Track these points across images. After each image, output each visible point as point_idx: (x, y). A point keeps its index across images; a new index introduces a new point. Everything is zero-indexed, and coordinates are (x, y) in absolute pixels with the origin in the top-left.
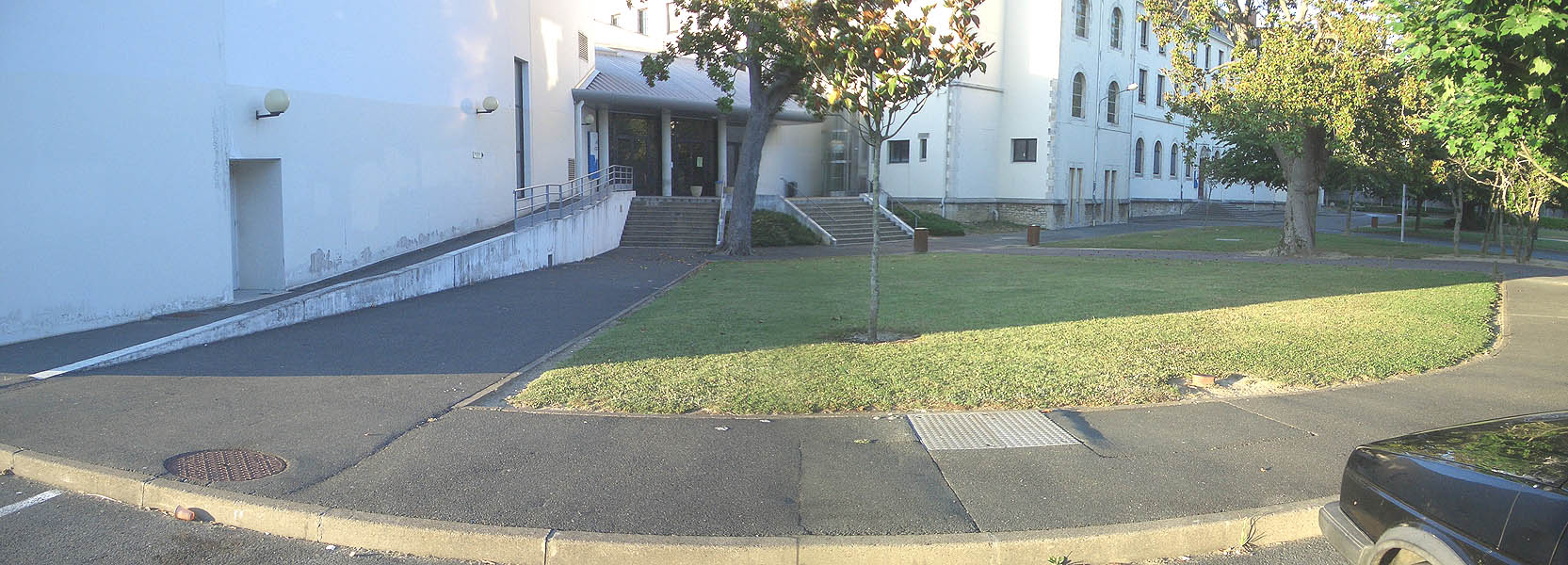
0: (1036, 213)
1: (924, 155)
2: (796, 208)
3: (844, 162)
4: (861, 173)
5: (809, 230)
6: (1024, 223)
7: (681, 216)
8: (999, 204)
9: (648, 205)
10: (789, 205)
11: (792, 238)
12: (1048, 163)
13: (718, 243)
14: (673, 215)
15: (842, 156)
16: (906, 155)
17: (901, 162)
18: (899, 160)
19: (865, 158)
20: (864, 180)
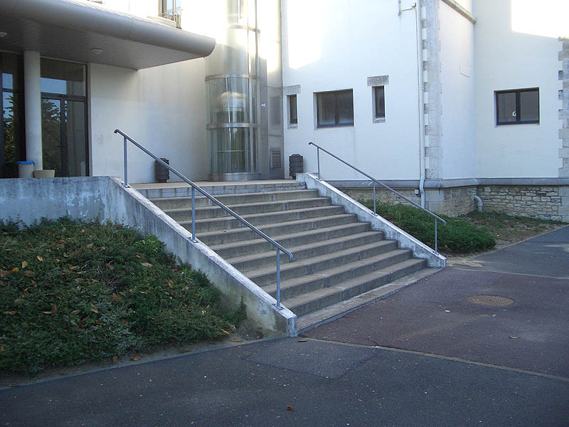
0: (543, 199)
1: (379, 112)
2: (158, 211)
3: (245, 125)
4: (273, 143)
5: (202, 280)
6: (523, 215)
8: (480, 187)
10: (137, 204)
12: (559, 124)
15: (241, 117)
16: (350, 115)
17: (337, 124)
18: (333, 122)
19: (278, 120)
20: (278, 153)
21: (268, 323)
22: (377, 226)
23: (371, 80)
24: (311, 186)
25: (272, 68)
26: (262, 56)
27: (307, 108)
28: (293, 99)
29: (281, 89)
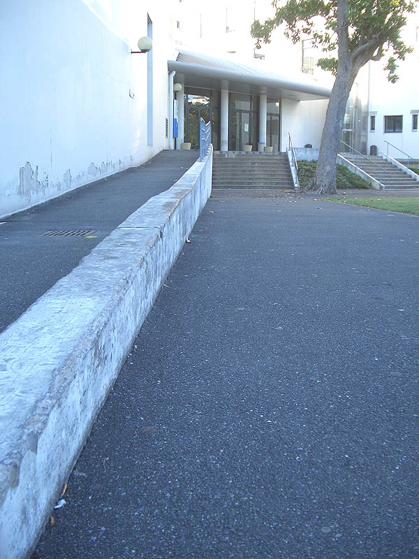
1: (415, 127)
3: (350, 130)
4: (363, 139)
7: (257, 165)
9: (226, 156)
11: (351, 183)
13: (296, 185)
14: (250, 165)
15: (348, 126)
16: (401, 127)
17: (394, 132)
18: (393, 130)
19: (365, 129)
20: (365, 144)
21: (378, 187)
22: (408, 173)
23: (412, 112)
24: (384, 158)
25: (363, 104)
26: (359, 98)
27: (380, 123)
28: (373, 118)
29: (367, 113)
